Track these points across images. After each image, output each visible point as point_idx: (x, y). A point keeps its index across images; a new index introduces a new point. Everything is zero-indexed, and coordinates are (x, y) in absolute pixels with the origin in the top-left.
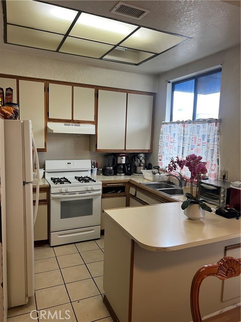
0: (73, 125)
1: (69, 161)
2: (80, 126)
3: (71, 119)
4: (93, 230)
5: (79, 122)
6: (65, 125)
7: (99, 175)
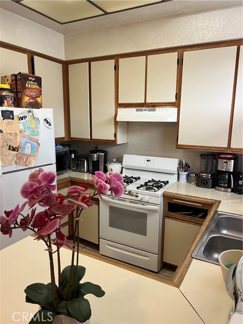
0: (146, 110)
1: (149, 158)
2: (155, 110)
3: (143, 102)
4: (148, 257)
5: (153, 106)
6: (137, 110)
7: (190, 183)
